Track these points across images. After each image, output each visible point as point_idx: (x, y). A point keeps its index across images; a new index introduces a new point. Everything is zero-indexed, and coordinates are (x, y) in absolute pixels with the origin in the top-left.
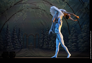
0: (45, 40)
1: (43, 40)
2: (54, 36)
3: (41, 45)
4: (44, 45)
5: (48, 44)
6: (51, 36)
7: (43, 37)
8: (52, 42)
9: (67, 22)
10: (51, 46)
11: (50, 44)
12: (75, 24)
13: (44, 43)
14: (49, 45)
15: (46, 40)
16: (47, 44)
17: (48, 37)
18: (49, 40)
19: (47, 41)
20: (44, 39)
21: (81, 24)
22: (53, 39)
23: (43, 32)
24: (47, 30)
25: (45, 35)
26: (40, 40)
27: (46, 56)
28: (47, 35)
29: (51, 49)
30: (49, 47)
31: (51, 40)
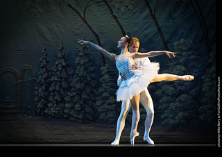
0: (51, 89)
1: (47, 88)
2: (80, 74)
3: (40, 105)
4: (49, 105)
5: (63, 101)
6: (72, 75)
7: (45, 79)
8: (74, 93)
9: (122, 29)
10: (72, 108)
11: (68, 102)
12: (150, 36)
13: (50, 99)
14: (66, 105)
15: (57, 88)
16: (57, 102)
17: (61, 78)
18: (64, 89)
19: (59, 92)
20: (49, 85)
21: (166, 37)
22: (79, 86)
23: (47, 62)
24: (60, 55)
25: (51, 71)
26: (37, 88)
27: (55, 141)
28: (58, 73)
29: (71, 119)
30: (65, 111)
31: (71, 88)
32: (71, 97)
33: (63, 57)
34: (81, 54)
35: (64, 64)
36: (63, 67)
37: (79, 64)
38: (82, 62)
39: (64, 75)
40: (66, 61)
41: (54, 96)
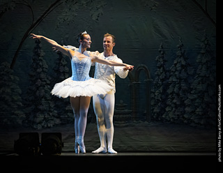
0: (169, 91)
1: (165, 90)
2: (202, 74)
3: (156, 110)
4: (167, 109)
5: (183, 105)
6: (193, 76)
7: (162, 80)
8: (195, 96)
10: (193, 112)
11: (189, 106)
13: (169, 102)
14: (187, 109)
15: (176, 90)
16: (176, 106)
17: (180, 79)
18: (184, 91)
19: (178, 95)
20: (167, 86)
22: (200, 87)
23: (165, 61)
24: (178, 53)
25: (169, 71)
26: (153, 90)
27: (174, 150)
28: (177, 73)
29: (193, 124)
30: (185, 116)
31: (192, 89)
32: (192, 100)
33: (183, 55)
34: (203, 51)
35: (183, 63)
36: (182, 66)
37: (201, 62)
38: (204, 61)
39: (183, 75)
40: (185, 59)
41: (173, 99)
